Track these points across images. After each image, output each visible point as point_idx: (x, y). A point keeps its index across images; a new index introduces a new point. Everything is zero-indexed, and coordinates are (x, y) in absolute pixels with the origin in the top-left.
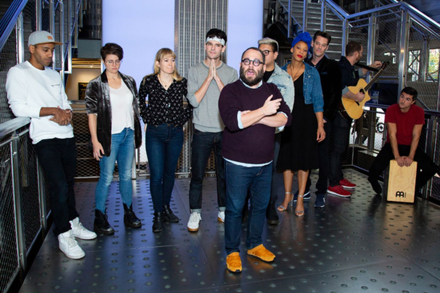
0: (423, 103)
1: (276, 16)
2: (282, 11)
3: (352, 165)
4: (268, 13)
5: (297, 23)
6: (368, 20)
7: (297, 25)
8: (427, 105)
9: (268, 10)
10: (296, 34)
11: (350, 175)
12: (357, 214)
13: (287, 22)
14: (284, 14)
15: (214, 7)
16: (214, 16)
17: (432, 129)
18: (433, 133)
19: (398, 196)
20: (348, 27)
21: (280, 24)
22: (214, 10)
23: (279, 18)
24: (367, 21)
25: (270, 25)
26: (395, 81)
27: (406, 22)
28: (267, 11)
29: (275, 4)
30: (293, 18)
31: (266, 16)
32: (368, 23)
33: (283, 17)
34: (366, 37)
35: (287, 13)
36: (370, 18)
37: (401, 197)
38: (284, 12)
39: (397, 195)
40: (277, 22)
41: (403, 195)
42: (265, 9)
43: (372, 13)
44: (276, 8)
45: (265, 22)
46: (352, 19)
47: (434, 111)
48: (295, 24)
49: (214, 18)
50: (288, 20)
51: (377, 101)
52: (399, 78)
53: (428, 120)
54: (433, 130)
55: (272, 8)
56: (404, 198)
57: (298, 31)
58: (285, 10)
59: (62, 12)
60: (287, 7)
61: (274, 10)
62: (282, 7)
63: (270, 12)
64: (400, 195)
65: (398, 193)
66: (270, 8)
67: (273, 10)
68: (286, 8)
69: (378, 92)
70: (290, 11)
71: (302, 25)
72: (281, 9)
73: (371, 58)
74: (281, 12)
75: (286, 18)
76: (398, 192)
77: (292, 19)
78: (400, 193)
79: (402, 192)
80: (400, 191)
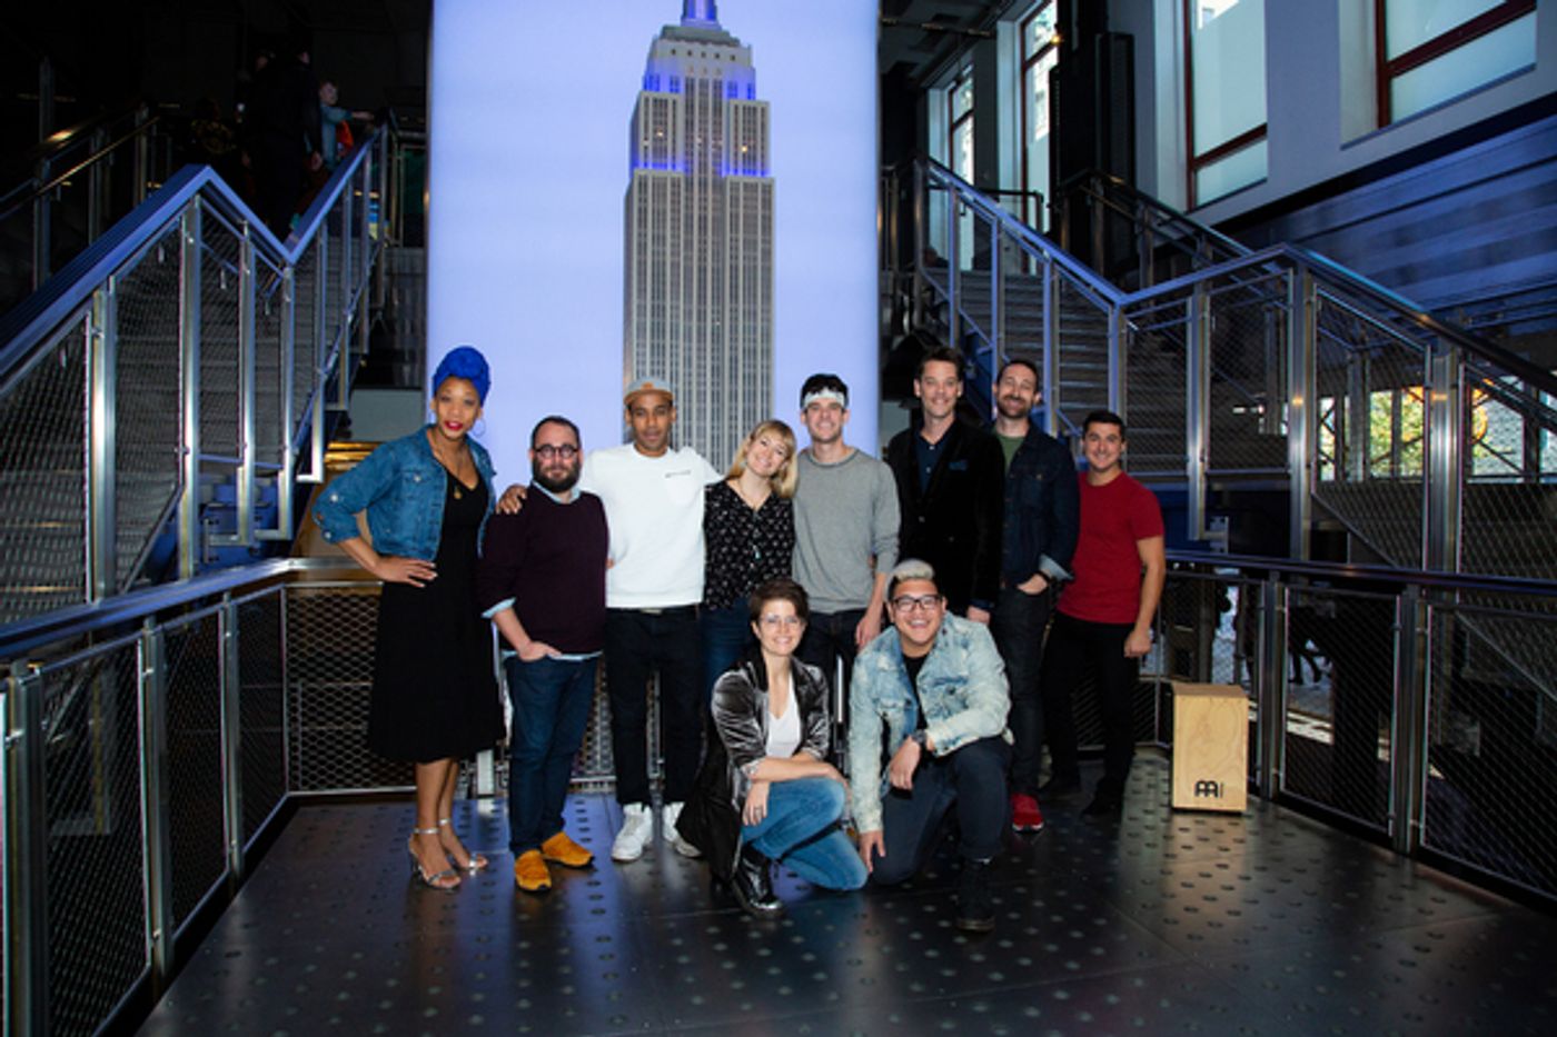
0: (1374, 546)
1: (916, 315)
2: (933, 298)
3: (1157, 742)
4: (894, 306)
5: (976, 328)
6: (1184, 306)
7: (976, 334)
8: (1388, 552)
9: (893, 297)
10: (974, 360)
11: (1150, 774)
12: (1183, 889)
13: (947, 329)
14: (939, 306)
15: (734, 287)
16: (734, 311)
17: (1412, 629)
18: (1418, 642)
19: (1202, 795)
20: (1124, 331)
21: (928, 334)
22: (734, 297)
23: (923, 319)
24: (1180, 311)
25: (898, 340)
26: (1279, 485)
27: (1305, 301)
28: (890, 301)
29: (911, 279)
30: (966, 316)
31: (888, 313)
32: (1184, 315)
33: (936, 315)
34: (1181, 363)
35: (946, 303)
36: (1190, 301)
37: (1211, 795)
38: (937, 302)
39: (1198, 791)
40: (920, 332)
41: (1215, 792)
42: (884, 297)
43: (1198, 282)
44: (916, 292)
45: (887, 333)
46: (1137, 306)
47: (1415, 569)
48: (971, 331)
49: (734, 319)
50: (949, 321)
51: (1225, 546)
52: (1290, 471)
53: (1398, 598)
54: (1418, 630)
55: (903, 290)
56: (1219, 799)
57: (980, 351)
58: (941, 295)
59: (288, 304)
60: (946, 288)
61: (911, 297)
62: (931, 289)
63: (898, 302)
64: (1207, 791)
65: (1202, 787)
66: (899, 293)
67: (906, 298)
68: (941, 291)
69: (1227, 519)
70: (955, 296)
71: (989, 333)
72: (928, 294)
73: (1199, 418)
74: (928, 303)
75: (943, 318)
76: (1202, 782)
77: (961, 318)
78: (1207, 784)
79: (1212, 783)
80: (1207, 780)
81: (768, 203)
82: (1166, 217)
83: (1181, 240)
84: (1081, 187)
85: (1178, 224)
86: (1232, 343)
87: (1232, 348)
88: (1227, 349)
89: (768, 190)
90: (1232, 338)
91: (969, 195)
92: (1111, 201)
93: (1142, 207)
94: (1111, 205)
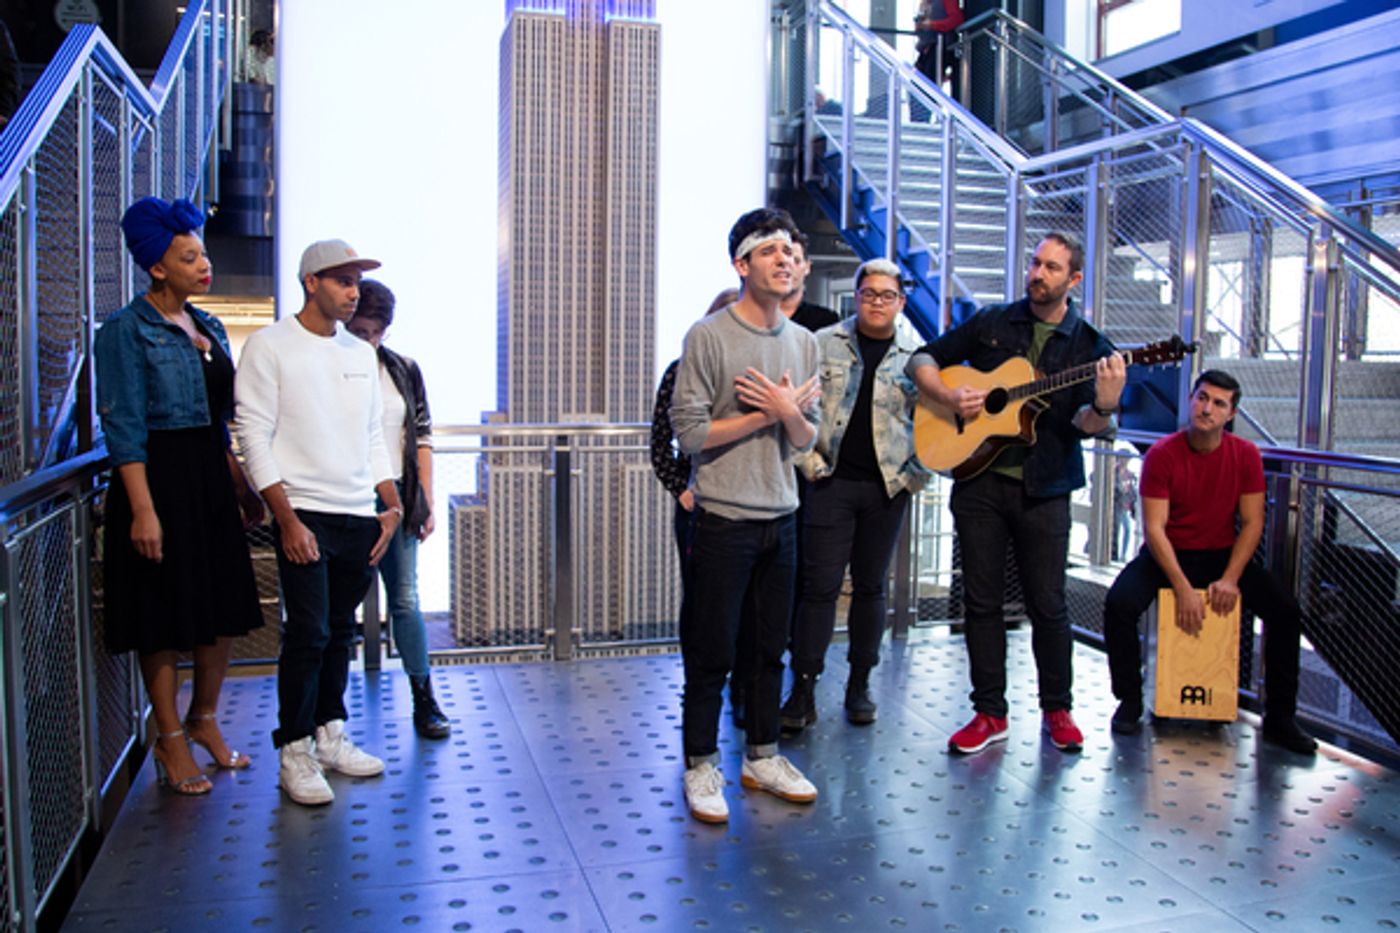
0: (1257, 422)
2: (824, 148)
5: (870, 184)
6: (1083, 175)
7: (870, 189)
8: (1269, 430)
10: (867, 218)
14: (830, 158)
16: (617, 166)
20: (1022, 197)
21: (820, 188)
24: (1081, 179)
29: (802, 127)
30: (858, 169)
32: (1084, 184)
34: (1080, 224)
35: (838, 155)
36: (1089, 169)
38: (829, 153)
39: (1184, 697)
41: (1203, 698)
44: (807, 142)
46: (1036, 172)
48: (864, 187)
49: (617, 175)
50: (841, 175)
56: (1206, 706)
57: (873, 208)
58: (833, 146)
60: (838, 138)
62: (823, 138)
64: (1193, 698)
65: (1188, 693)
68: (834, 141)
70: (849, 149)
71: (883, 190)
72: (819, 144)
74: (820, 154)
76: (1188, 688)
77: (854, 173)
78: (1194, 690)
79: (1200, 688)
80: (1194, 685)
81: (654, 51)
82: (1071, 67)
83: (1087, 92)
84: (986, 31)
85: (1082, 74)
86: (1138, 205)
87: (1138, 210)
88: (1134, 211)
89: (654, 35)
90: (1138, 200)
91: (865, 40)
92: (1015, 46)
93: (1048, 56)
94: (1015, 51)
